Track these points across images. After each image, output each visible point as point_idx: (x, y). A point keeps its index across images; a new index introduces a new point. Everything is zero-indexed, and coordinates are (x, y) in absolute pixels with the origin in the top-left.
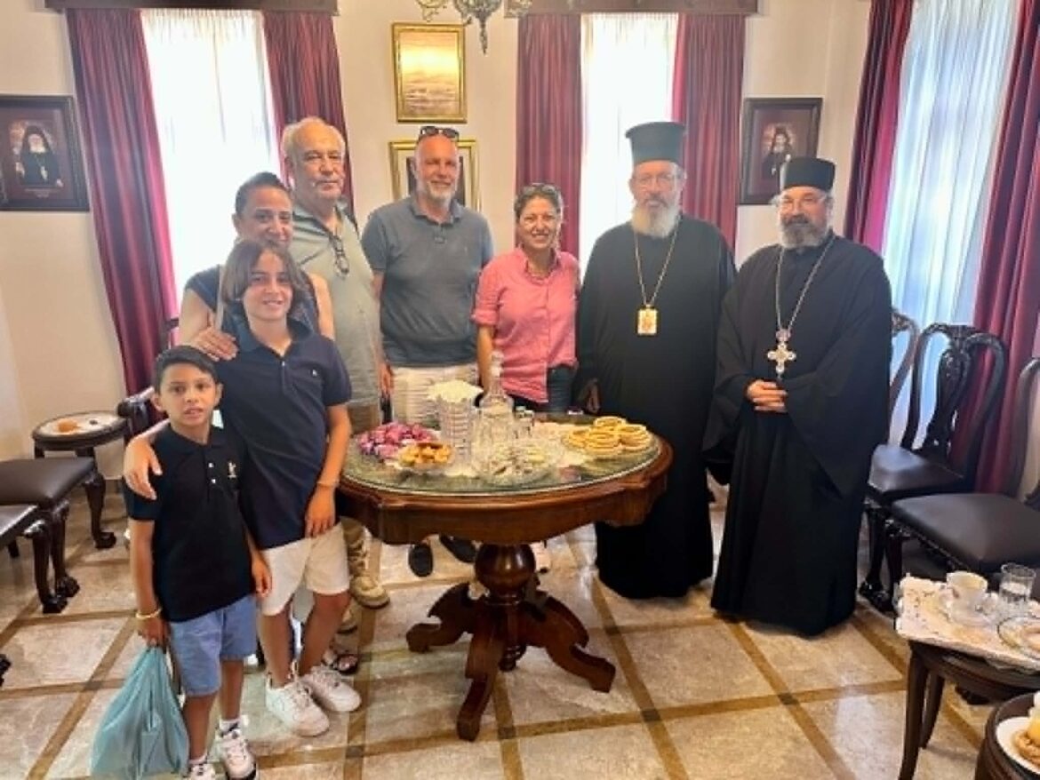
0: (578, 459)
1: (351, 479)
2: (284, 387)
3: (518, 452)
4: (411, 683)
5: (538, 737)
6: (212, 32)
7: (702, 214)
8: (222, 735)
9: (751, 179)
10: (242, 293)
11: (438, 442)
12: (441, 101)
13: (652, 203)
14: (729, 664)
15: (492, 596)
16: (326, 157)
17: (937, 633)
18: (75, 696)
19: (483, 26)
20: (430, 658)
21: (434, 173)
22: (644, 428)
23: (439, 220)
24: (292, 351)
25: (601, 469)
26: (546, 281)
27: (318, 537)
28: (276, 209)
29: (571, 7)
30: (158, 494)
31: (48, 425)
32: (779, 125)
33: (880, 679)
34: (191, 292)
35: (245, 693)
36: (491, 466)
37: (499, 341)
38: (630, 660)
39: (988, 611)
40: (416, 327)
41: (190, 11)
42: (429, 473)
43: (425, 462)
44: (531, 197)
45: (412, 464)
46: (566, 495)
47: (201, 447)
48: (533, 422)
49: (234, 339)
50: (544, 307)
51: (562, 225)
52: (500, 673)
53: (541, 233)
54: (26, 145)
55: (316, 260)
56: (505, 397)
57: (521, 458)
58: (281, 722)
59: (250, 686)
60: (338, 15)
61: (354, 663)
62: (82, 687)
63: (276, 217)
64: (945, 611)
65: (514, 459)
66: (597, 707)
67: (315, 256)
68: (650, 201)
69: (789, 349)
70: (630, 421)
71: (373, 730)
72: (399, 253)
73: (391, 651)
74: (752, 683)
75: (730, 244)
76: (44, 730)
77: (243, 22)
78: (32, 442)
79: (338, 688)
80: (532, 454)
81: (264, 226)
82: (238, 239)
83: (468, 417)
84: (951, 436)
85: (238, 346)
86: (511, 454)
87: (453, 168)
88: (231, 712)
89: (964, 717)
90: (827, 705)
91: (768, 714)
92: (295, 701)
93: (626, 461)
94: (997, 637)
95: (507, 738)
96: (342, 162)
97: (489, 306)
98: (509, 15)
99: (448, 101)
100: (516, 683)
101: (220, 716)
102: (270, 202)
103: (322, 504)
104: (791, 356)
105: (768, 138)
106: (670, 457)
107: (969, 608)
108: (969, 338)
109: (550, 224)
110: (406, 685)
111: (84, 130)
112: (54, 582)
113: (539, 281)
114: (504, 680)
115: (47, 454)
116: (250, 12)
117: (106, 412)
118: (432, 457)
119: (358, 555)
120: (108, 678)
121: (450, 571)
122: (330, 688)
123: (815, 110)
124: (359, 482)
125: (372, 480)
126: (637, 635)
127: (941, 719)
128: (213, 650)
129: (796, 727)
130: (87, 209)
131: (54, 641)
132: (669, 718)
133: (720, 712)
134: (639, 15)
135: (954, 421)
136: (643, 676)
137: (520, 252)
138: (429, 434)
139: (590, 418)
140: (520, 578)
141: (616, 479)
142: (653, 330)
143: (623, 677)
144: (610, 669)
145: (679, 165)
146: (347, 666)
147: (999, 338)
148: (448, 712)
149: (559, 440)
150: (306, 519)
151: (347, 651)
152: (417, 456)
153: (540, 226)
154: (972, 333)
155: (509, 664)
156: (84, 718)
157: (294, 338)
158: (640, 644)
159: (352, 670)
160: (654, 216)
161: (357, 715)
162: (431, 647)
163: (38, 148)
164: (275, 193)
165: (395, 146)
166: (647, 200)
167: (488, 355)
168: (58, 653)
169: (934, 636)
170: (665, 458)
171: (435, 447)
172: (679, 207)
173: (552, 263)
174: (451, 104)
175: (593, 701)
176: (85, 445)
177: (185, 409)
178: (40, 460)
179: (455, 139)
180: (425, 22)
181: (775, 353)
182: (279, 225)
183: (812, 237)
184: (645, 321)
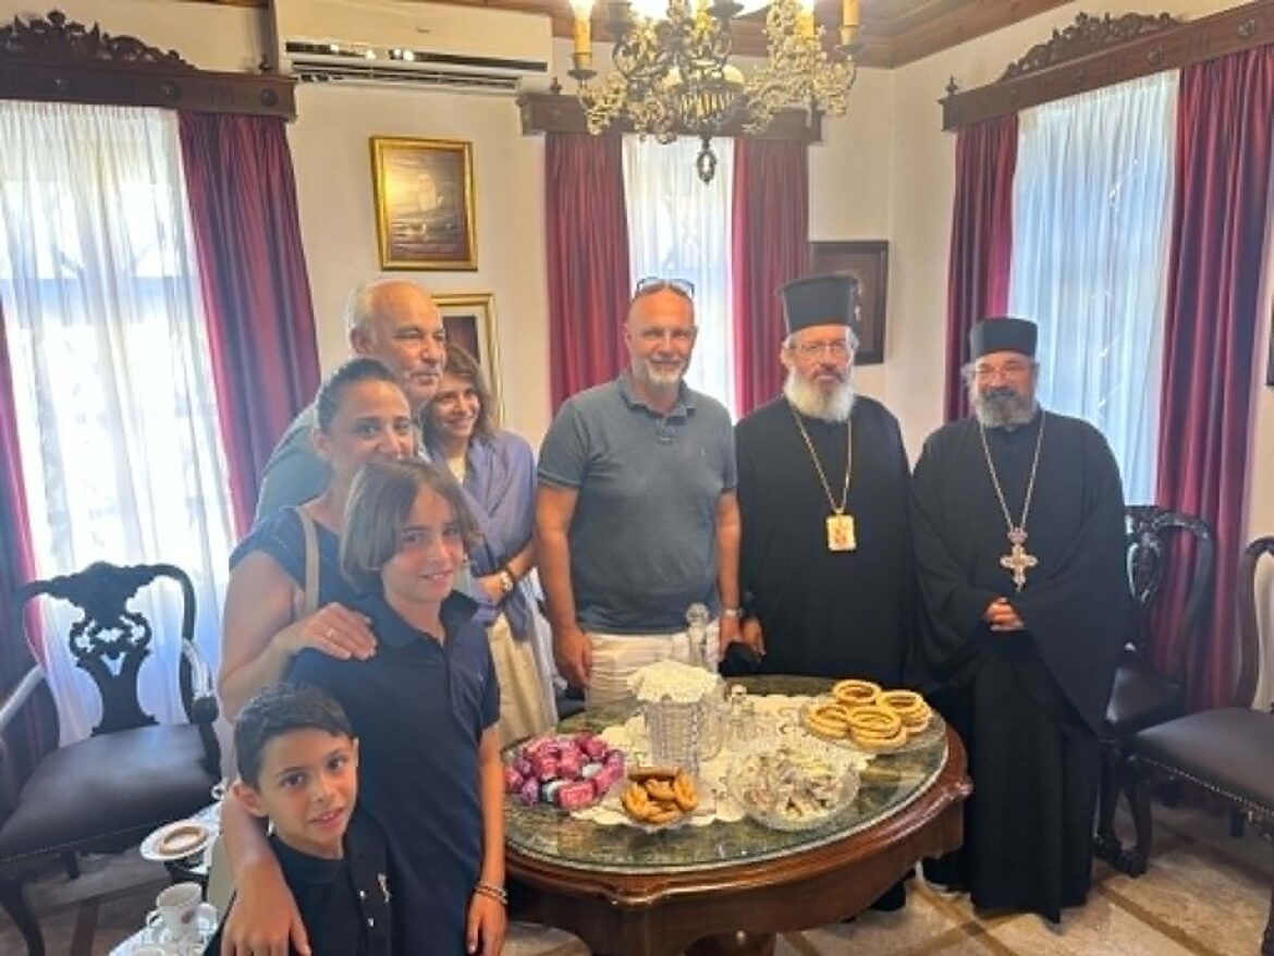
10: (386, 557)
12: (441, 242)
13: (823, 377)
16: (430, 338)
28: (387, 414)
63: (389, 429)
69: (1028, 553)
77: (146, 123)
81: (369, 444)
99: (450, 242)
102: (378, 404)
104: (1032, 561)
108: (1157, 520)
116: (156, 111)
118: (674, 800)
123: (883, 255)
142: (851, 544)
154: (1161, 514)
160: (827, 395)
164: (384, 389)
166: (816, 374)
171: (664, 778)
181: (1011, 559)
182: (395, 440)
183: (1021, 412)
184: (838, 532)
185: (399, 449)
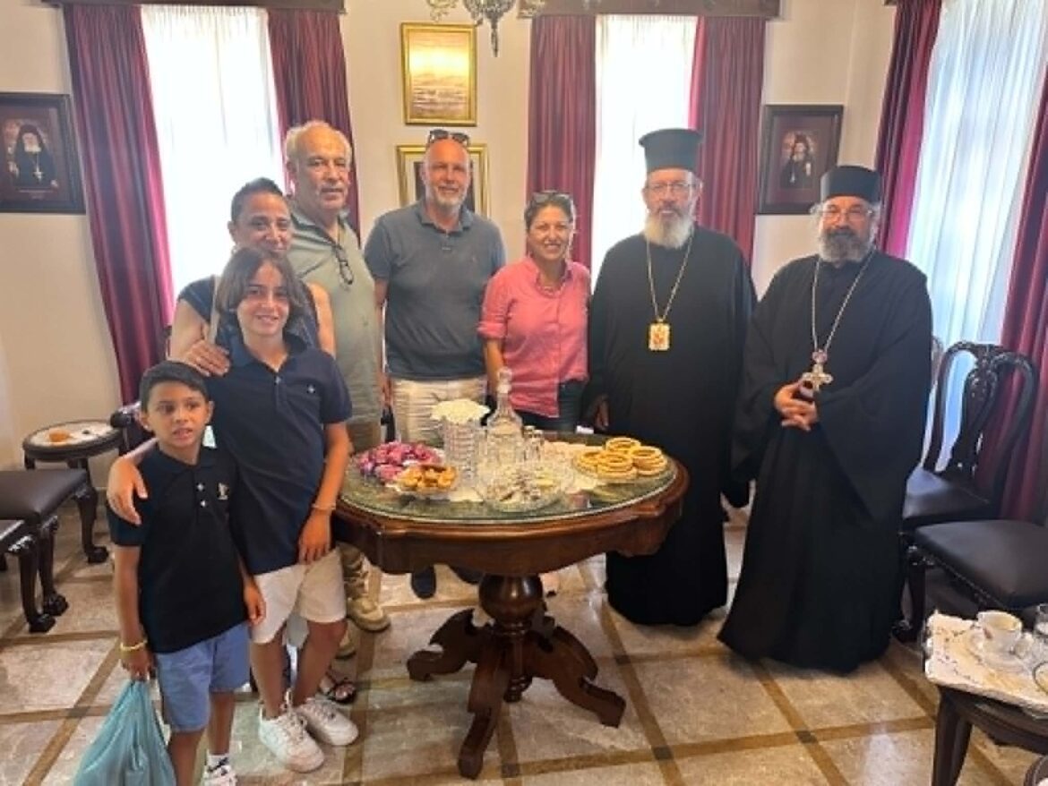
0: (589, 483)
1: (349, 503)
2: (278, 404)
3: (527, 476)
4: (411, 714)
5: (542, 775)
6: (213, 29)
7: (718, 227)
8: (211, 770)
9: (769, 189)
10: (236, 305)
11: (442, 465)
12: (450, 104)
13: (664, 212)
14: (744, 698)
15: (497, 625)
16: (331, 163)
17: (969, 678)
18: (60, 723)
19: (494, 27)
20: (430, 686)
21: (441, 179)
22: (658, 451)
23: (447, 228)
24: (287, 366)
25: (613, 495)
26: (559, 293)
27: (313, 563)
28: (273, 216)
29: (587, 8)
30: (142, 519)
31: (39, 434)
32: (799, 133)
33: (902, 716)
34: (184, 302)
35: (236, 722)
36: (498, 490)
37: (507, 356)
38: (641, 692)
39: (1022, 654)
40: (420, 340)
41: (191, 7)
42: (433, 497)
43: (429, 486)
44: (544, 205)
45: (414, 488)
46: (575, 523)
47: (189, 468)
48: (542, 443)
49: (227, 352)
50: (556, 321)
51: (574, 235)
52: (504, 704)
53: (553, 243)
54: (20, 144)
55: (318, 270)
56: (513, 415)
57: (528, 483)
58: (273, 755)
59: (241, 717)
60: (345, 13)
61: (351, 693)
62: (66, 714)
63: (273, 225)
64: (977, 653)
65: (523, 484)
66: (606, 743)
67: (317, 267)
68: (664, 211)
69: (825, 371)
70: (644, 443)
71: (370, 764)
72: (403, 262)
73: (391, 679)
74: (769, 718)
75: (746, 256)
76: (24, 760)
77: (246, 19)
78: (23, 452)
79: (335, 720)
80: (540, 478)
81: (260, 234)
82: (235, 247)
83: (474, 438)
84: (976, 458)
85: (232, 361)
86: (519, 478)
87: (461, 173)
88: (221, 746)
89: (991, 760)
90: (848, 744)
91: (784, 753)
92: (289, 734)
93: (640, 486)
94: (1033, 683)
95: (511, 776)
96: (348, 168)
97: (497, 319)
98: (521, 16)
99: (457, 104)
100: (521, 716)
101: (208, 752)
102: (267, 208)
103: (318, 529)
104: (827, 379)
105: (787, 146)
106: (685, 483)
107: (1002, 650)
108: (997, 358)
109: (562, 234)
110: (405, 716)
111: (80, 130)
112: (41, 599)
113: (550, 294)
114: (508, 713)
115: (38, 464)
116: (254, 9)
117: (101, 421)
118: (435, 481)
119: (358, 576)
120: (94, 705)
121: (454, 593)
122: (326, 720)
123: (836, 117)
124: (358, 507)
125: (371, 504)
126: (648, 664)
127: (968, 762)
128: (202, 682)
129: (815, 768)
130: (82, 212)
131: (40, 662)
132: (682, 757)
133: (734, 750)
134: (656, 17)
135: (979, 443)
136: (655, 711)
137: (530, 263)
138: (433, 454)
139: (603, 438)
140: (526, 607)
141: (630, 506)
142: (665, 346)
143: (634, 711)
144: (619, 703)
145: (695, 173)
146: (345, 694)
147: (1029, 358)
148: (449, 748)
149: (569, 463)
150: (300, 542)
151: (346, 678)
152: (419, 479)
153: (553, 236)
154: (1001, 353)
155: (514, 696)
156: (68, 746)
157: (290, 353)
158: (651, 675)
159: (350, 699)
160: (667, 226)
161: (354, 749)
162: (433, 675)
163: (33, 147)
164: (272, 199)
165: (403, 149)
166: (660, 210)
167: (496, 369)
168: (43, 677)
169: (967, 682)
170: (680, 485)
171: (439, 470)
172: (694, 218)
173: (562, 275)
174: (461, 107)
175: (602, 737)
176: (78, 456)
177: (174, 429)
178: (31, 471)
179: (465, 143)
180: (433, 22)
181: (812, 375)
182: (276, 233)
183: (856, 252)
184: (657, 336)
185: (279, 239)
